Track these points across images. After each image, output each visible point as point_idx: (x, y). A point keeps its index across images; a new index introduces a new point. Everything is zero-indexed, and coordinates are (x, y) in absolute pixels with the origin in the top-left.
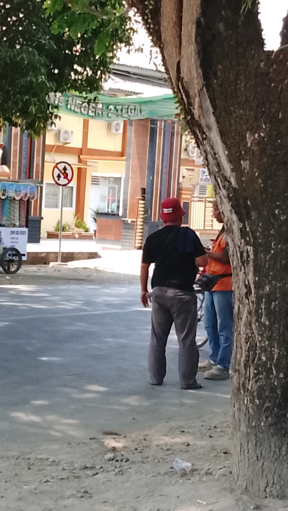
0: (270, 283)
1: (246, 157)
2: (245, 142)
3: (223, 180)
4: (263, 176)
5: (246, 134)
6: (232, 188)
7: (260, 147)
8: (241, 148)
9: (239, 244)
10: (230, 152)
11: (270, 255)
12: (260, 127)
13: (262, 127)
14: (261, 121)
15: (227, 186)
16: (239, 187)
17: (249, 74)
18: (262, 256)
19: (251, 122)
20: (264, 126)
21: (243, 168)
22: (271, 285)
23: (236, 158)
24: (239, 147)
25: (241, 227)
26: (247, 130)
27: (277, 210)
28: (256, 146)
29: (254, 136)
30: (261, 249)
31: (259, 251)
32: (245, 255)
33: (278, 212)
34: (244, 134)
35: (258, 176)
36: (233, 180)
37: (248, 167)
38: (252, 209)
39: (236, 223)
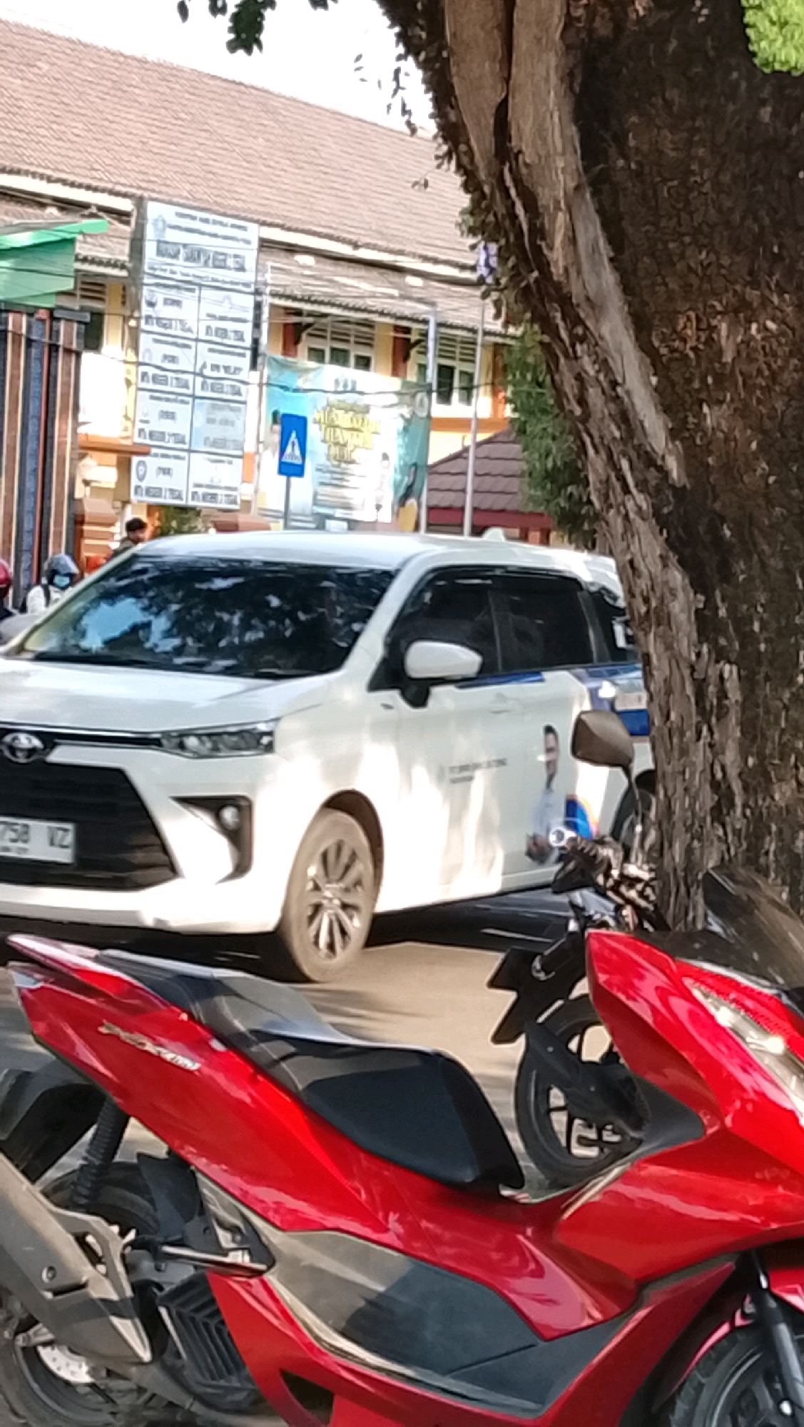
1: (718, 395)
2: (715, 348)
3: (639, 465)
4: (772, 451)
6: (673, 487)
9: (693, 657)
10: (665, 379)
11: (794, 689)
12: (765, 303)
13: (772, 302)
14: (768, 285)
15: (651, 482)
16: (695, 484)
17: (726, 142)
18: (770, 693)
20: (776, 301)
21: (709, 427)
23: (687, 397)
25: (701, 606)
29: (747, 331)
30: (764, 671)
31: (761, 677)
32: (712, 689)
34: (713, 324)
35: (758, 450)
36: (672, 465)
37: (725, 425)
38: (737, 550)
39: (681, 595)
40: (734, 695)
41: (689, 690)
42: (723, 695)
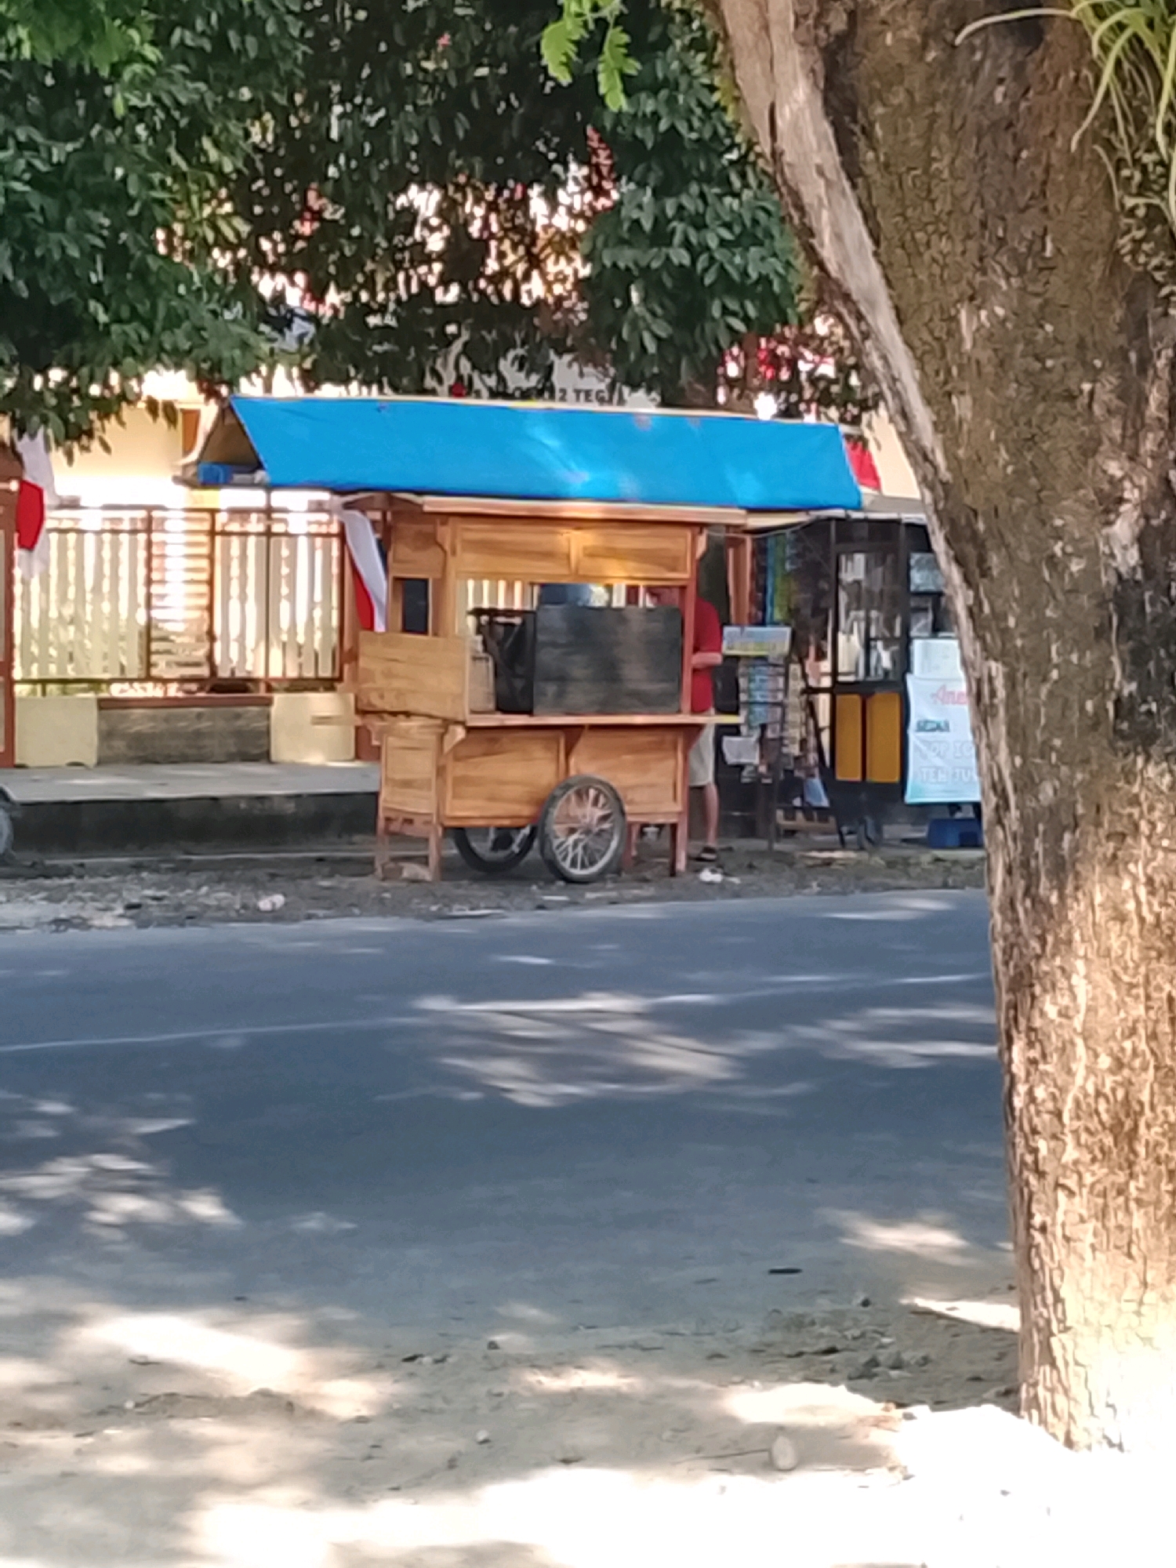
0: (1055, 773)
1: (962, 386)
2: (956, 336)
3: (919, 460)
4: (1009, 438)
5: (958, 312)
6: (941, 481)
7: (995, 350)
8: (949, 358)
9: (972, 655)
10: (923, 371)
11: (1049, 685)
12: (992, 290)
13: (1000, 287)
14: (995, 270)
15: (931, 478)
16: (955, 478)
18: (1029, 690)
19: (969, 274)
21: (958, 420)
22: (1059, 779)
23: (938, 389)
24: (944, 355)
26: (960, 300)
27: (1060, 544)
28: (985, 348)
29: (979, 317)
30: (1023, 667)
31: (1019, 675)
32: (986, 689)
33: (1063, 549)
34: (953, 312)
35: (998, 440)
36: (940, 458)
37: (969, 415)
38: (988, 544)
39: (960, 591)
40: (1001, 693)
41: (974, 690)
42: (993, 694)
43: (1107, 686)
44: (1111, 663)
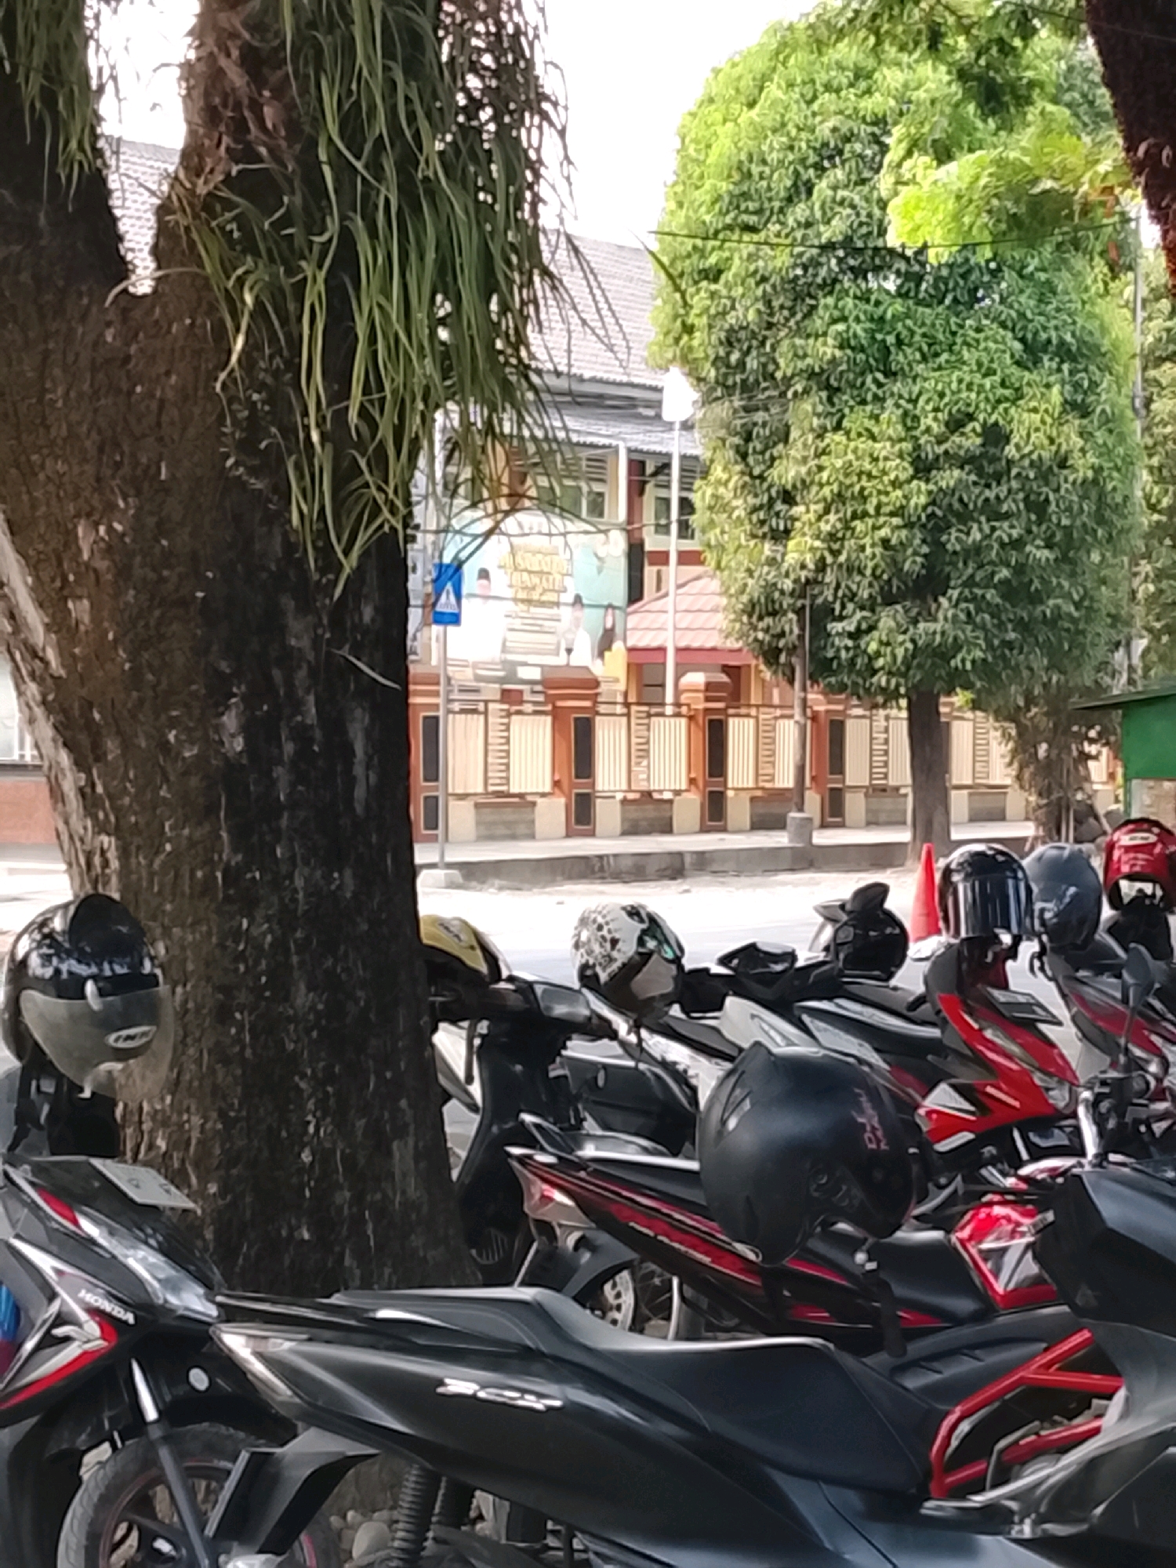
0: (166, 933)
1: (79, 591)
2: (74, 547)
3: (28, 656)
4: (127, 639)
5: (75, 527)
6: (52, 676)
7: (113, 561)
8: (66, 566)
9: (82, 831)
10: (37, 578)
11: (162, 857)
12: (111, 507)
13: (117, 506)
14: (112, 491)
15: (38, 673)
16: (69, 673)
17: (75, 362)
18: (143, 861)
19: (87, 493)
20: (121, 504)
21: (73, 622)
22: (170, 938)
23: (53, 594)
24: (60, 564)
25: (83, 783)
26: (78, 515)
27: (174, 732)
28: (103, 559)
29: (97, 531)
30: (137, 840)
31: (133, 848)
32: (97, 860)
33: (176, 737)
34: (70, 526)
35: (115, 640)
36: (51, 655)
37: (86, 619)
38: (104, 732)
39: (69, 774)
40: (115, 864)
41: (82, 861)
42: (106, 864)
43: (216, 857)
44: (220, 837)
